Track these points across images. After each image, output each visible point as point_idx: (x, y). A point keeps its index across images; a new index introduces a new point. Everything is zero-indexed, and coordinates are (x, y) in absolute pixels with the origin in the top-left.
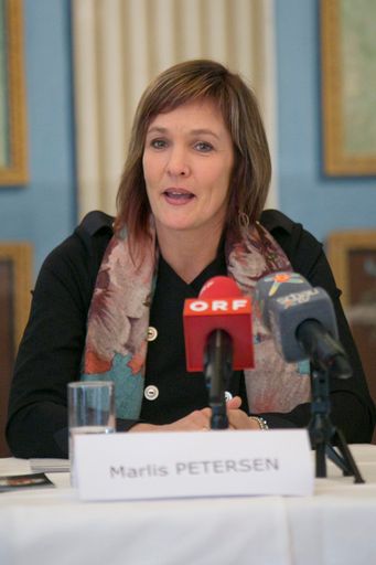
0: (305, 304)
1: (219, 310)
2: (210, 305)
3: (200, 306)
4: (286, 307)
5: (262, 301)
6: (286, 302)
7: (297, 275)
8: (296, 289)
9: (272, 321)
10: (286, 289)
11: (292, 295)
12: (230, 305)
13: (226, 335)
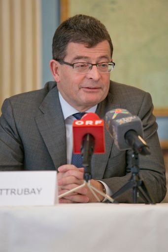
0: (130, 123)
1: (89, 124)
2: (85, 123)
3: (80, 123)
4: (121, 124)
5: (109, 122)
6: (121, 121)
7: (125, 110)
8: (125, 116)
9: (114, 130)
10: (120, 116)
11: (124, 119)
12: (94, 123)
13: (92, 136)
